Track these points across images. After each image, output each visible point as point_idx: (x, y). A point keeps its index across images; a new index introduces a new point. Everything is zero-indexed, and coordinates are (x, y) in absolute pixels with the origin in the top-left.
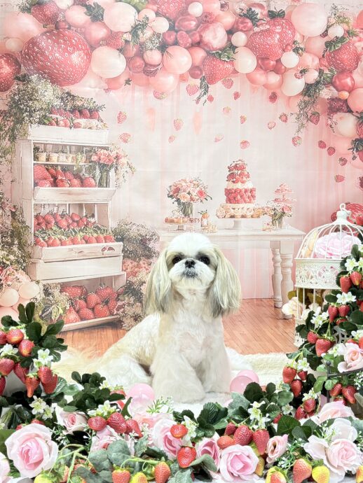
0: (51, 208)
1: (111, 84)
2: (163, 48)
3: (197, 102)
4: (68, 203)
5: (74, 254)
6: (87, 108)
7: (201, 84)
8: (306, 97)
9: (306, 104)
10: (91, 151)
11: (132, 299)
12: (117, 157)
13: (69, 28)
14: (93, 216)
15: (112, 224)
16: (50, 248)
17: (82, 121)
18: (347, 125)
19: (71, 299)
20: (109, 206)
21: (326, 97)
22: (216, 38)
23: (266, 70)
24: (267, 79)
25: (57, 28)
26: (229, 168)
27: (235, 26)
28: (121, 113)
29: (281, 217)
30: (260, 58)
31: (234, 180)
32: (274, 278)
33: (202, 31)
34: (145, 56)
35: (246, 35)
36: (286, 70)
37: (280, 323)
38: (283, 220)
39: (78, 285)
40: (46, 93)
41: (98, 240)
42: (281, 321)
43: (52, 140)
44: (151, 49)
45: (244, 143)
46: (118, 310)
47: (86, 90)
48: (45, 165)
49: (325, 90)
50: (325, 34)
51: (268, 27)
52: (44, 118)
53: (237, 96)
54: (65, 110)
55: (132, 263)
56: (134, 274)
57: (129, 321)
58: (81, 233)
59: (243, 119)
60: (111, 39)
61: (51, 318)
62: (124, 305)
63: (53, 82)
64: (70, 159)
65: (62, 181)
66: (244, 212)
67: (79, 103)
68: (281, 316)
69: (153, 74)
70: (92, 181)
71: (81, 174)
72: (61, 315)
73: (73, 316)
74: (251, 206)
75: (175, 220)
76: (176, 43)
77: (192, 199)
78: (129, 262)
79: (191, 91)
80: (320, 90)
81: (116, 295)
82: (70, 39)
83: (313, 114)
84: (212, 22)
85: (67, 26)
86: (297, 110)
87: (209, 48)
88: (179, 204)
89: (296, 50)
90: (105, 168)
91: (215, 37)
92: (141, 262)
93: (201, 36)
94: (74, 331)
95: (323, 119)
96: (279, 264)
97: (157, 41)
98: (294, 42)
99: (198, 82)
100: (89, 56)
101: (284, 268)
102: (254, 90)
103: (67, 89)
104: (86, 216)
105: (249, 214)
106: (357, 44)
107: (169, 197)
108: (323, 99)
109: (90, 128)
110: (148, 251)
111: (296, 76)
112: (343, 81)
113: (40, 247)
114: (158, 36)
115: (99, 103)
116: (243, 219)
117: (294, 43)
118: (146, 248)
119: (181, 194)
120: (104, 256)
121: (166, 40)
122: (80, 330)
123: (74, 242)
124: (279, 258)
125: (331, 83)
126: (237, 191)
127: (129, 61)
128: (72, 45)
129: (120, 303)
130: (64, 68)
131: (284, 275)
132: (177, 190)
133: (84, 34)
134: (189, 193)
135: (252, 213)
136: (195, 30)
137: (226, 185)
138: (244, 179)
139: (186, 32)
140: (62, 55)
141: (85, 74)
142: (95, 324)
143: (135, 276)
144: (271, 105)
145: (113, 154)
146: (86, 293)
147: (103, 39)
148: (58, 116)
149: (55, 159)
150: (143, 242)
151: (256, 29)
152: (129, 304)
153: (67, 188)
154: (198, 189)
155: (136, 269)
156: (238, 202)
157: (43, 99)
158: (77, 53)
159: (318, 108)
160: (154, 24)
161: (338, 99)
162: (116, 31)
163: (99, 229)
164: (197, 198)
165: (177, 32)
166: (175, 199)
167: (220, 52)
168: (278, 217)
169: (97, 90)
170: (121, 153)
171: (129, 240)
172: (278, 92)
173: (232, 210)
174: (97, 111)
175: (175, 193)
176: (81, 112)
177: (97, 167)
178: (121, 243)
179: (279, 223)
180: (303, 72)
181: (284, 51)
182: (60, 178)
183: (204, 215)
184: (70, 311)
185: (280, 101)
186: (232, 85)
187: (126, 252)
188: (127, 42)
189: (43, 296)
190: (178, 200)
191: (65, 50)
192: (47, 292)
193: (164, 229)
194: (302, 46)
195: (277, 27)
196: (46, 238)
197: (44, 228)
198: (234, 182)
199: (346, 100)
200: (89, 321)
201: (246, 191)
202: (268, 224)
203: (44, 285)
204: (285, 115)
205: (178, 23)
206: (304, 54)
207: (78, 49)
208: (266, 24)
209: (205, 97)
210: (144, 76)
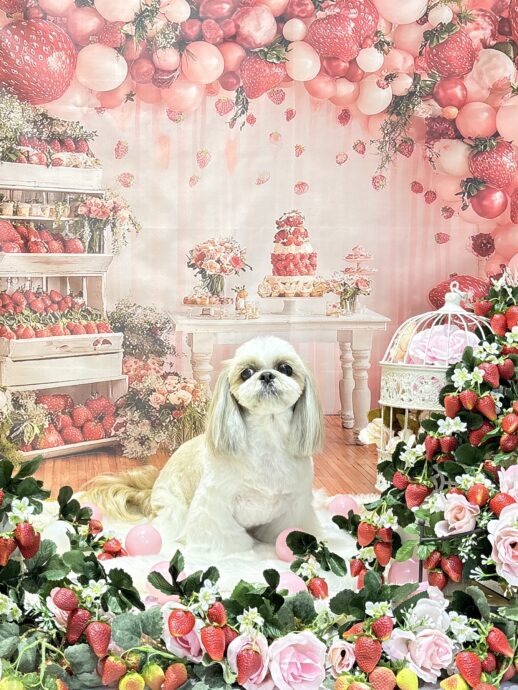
0: (21, 284)
1: (105, 100)
2: (181, 44)
3: (232, 125)
4: (44, 276)
5: (54, 349)
6: (70, 137)
7: (238, 98)
8: (394, 115)
9: (394, 127)
10: (77, 200)
11: (137, 415)
12: (115, 209)
13: (44, 18)
14: (81, 294)
15: (108, 306)
16: (20, 341)
17: (64, 156)
18: (455, 158)
19: (50, 413)
20: (104, 280)
21: (424, 116)
22: (260, 28)
23: (334, 76)
24: (335, 89)
25: (26, 18)
26: (277, 223)
27: (289, 10)
28: (120, 143)
29: (354, 295)
30: (325, 58)
31: (285, 240)
32: (342, 385)
33: (238, 18)
34: (155, 57)
35: (305, 23)
36: (364, 75)
37: (351, 451)
38: (357, 300)
39: (61, 394)
40: (12, 115)
41: (88, 329)
42: (353, 447)
43: (20, 183)
44: (164, 47)
45: (301, 186)
46: (116, 430)
47: (70, 109)
48: (12, 220)
49: (423, 105)
50: (424, 20)
51: (338, 10)
52: (10, 152)
53: (290, 115)
54: (40, 139)
55: (136, 363)
56: (140, 379)
57: (132, 445)
58: (64, 320)
59: (299, 150)
60: (106, 33)
61: (22, 440)
62: (126, 422)
63: (22, 99)
64: (47, 212)
65: (36, 243)
66: (299, 288)
67: (60, 130)
68: (352, 440)
69: (167, 83)
70: (79, 243)
71: (63, 234)
72: (36, 437)
73: (53, 437)
74: (309, 279)
75: (199, 300)
76: (200, 37)
77: (223, 270)
78: (132, 361)
79: (222, 108)
80: (414, 105)
81: (113, 409)
82: (46, 33)
83: (404, 142)
84: (255, 4)
85: (41, 15)
86: (380, 135)
87: (249, 43)
88: (204, 277)
89: (380, 46)
90: (97, 224)
91: (258, 28)
92: (149, 362)
93: (237, 27)
94: (55, 458)
95: (419, 149)
96: (350, 365)
97: (172, 35)
98: (377, 33)
99: (233, 95)
100: (73, 59)
101: (357, 370)
102: (315, 105)
103: (41, 108)
104: (71, 295)
105: (306, 291)
106: (473, 34)
107: (189, 266)
108: (420, 119)
109: (76, 166)
110: (160, 345)
111: (378, 83)
112: (449, 91)
113: (6, 339)
114: (175, 26)
115: (88, 129)
116: (298, 299)
117: (376, 35)
118: (156, 341)
119: (207, 262)
120: (96, 352)
121: (186, 33)
122: (65, 457)
123: (54, 332)
124: (349, 356)
125: (430, 94)
126: (289, 258)
127: (132, 65)
128: (49, 43)
129: (119, 420)
130: (37, 78)
131: (357, 380)
132: (201, 257)
133: (65, 25)
134: (218, 261)
135: (310, 290)
136: (229, 17)
137: (273, 248)
138: (300, 239)
139: (216, 20)
140: (35, 58)
141: (68, 85)
142: (85, 449)
143: (140, 381)
144: (341, 129)
145: (109, 204)
146: (72, 406)
147: (93, 33)
148: (29, 149)
149: (27, 212)
150: (153, 332)
151: (320, 14)
152: (132, 420)
153: (44, 255)
154: (232, 254)
155: (142, 372)
156: (290, 273)
157: (8, 124)
158: (55, 54)
159: (412, 132)
160: (167, 8)
161: (441, 119)
162: (112, 20)
163: (90, 313)
164: (231, 267)
165: (202, 20)
166: (198, 270)
167: (266, 50)
168: (349, 296)
169: (85, 109)
170: (120, 203)
171: (132, 330)
172: (352, 109)
173: (282, 286)
174: (85, 140)
175: (198, 261)
176: (62, 142)
177: (86, 223)
178: (121, 334)
179: (351, 304)
180: (390, 78)
181: (361, 47)
182: (33, 239)
183: (241, 293)
184: (49, 429)
185: (355, 123)
186: (283, 99)
187: (129, 346)
188: (128, 36)
189: (11, 408)
190: (202, 272)
191: (39, 50)
192: (16, 403)
193: (182, 314)
194: (388, 39)
195: (352, 11)
196: (15, 326)
197: (12, 312)
198: (284, 244)
199: (454, 120)
200: (76, 445)
201: (302, 257)
202: (334, 306)
203: (13, 394)
204: (362, 144)
205: (204, 7)
206: (392, 51)
207: (58, 49)
208: (335, 6)
209: (243, 118)
210: (155, 88)
